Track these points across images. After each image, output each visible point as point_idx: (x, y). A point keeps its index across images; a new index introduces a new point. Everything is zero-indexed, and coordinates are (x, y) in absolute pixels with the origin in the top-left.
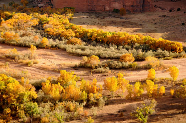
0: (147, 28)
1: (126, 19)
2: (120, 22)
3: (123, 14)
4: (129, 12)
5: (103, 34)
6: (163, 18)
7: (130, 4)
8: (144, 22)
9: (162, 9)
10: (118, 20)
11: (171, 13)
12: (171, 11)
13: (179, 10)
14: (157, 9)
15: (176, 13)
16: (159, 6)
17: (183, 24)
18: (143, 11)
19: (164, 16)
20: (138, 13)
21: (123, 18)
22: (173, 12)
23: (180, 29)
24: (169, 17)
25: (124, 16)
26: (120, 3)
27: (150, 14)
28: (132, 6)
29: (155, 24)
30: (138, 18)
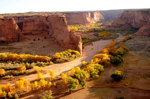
0: (24, 50)
1: (10, 46)
2: (7, 48)
3: (7, 43)
4: (11, 42)
5: (2, 55)
6: (32, 45)
7: (11, 37)
8: (21, 47)
9: (29, 39)
10: (5, 47)
11: (35, 41)
12: (34, 40)
13: (39, 39)
14: (26, 39)
15: (37, 42)
16: (27, 38)
17: (44, 47)
18: (18, 41)
19: (32, 43)
20: (16, 42)
21: (8, 46)
22: (36, 41)
23: (44, 50)
24: (34, 43)
25: (9, 45)
26: (4, 37)
27: (23, 42)
28: (12, 39)
29: (28, 48)
30: (17, 45)
